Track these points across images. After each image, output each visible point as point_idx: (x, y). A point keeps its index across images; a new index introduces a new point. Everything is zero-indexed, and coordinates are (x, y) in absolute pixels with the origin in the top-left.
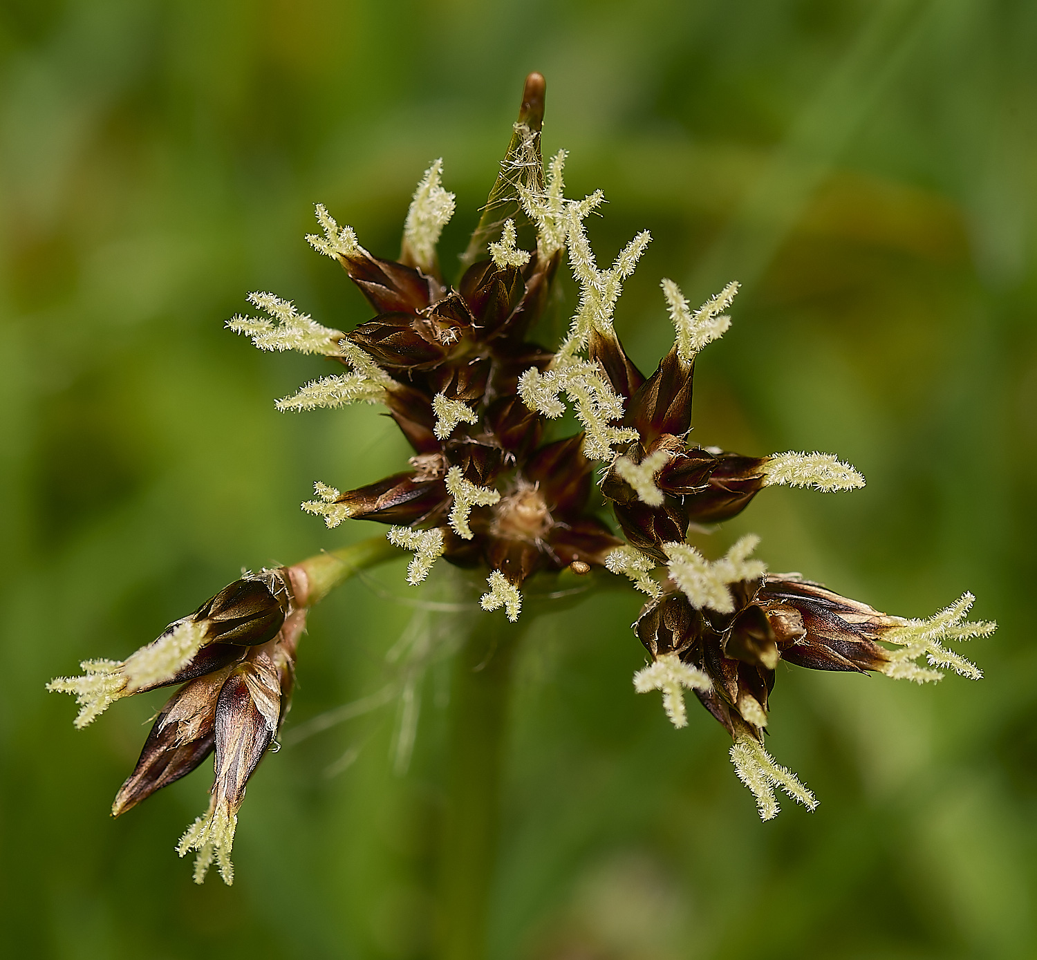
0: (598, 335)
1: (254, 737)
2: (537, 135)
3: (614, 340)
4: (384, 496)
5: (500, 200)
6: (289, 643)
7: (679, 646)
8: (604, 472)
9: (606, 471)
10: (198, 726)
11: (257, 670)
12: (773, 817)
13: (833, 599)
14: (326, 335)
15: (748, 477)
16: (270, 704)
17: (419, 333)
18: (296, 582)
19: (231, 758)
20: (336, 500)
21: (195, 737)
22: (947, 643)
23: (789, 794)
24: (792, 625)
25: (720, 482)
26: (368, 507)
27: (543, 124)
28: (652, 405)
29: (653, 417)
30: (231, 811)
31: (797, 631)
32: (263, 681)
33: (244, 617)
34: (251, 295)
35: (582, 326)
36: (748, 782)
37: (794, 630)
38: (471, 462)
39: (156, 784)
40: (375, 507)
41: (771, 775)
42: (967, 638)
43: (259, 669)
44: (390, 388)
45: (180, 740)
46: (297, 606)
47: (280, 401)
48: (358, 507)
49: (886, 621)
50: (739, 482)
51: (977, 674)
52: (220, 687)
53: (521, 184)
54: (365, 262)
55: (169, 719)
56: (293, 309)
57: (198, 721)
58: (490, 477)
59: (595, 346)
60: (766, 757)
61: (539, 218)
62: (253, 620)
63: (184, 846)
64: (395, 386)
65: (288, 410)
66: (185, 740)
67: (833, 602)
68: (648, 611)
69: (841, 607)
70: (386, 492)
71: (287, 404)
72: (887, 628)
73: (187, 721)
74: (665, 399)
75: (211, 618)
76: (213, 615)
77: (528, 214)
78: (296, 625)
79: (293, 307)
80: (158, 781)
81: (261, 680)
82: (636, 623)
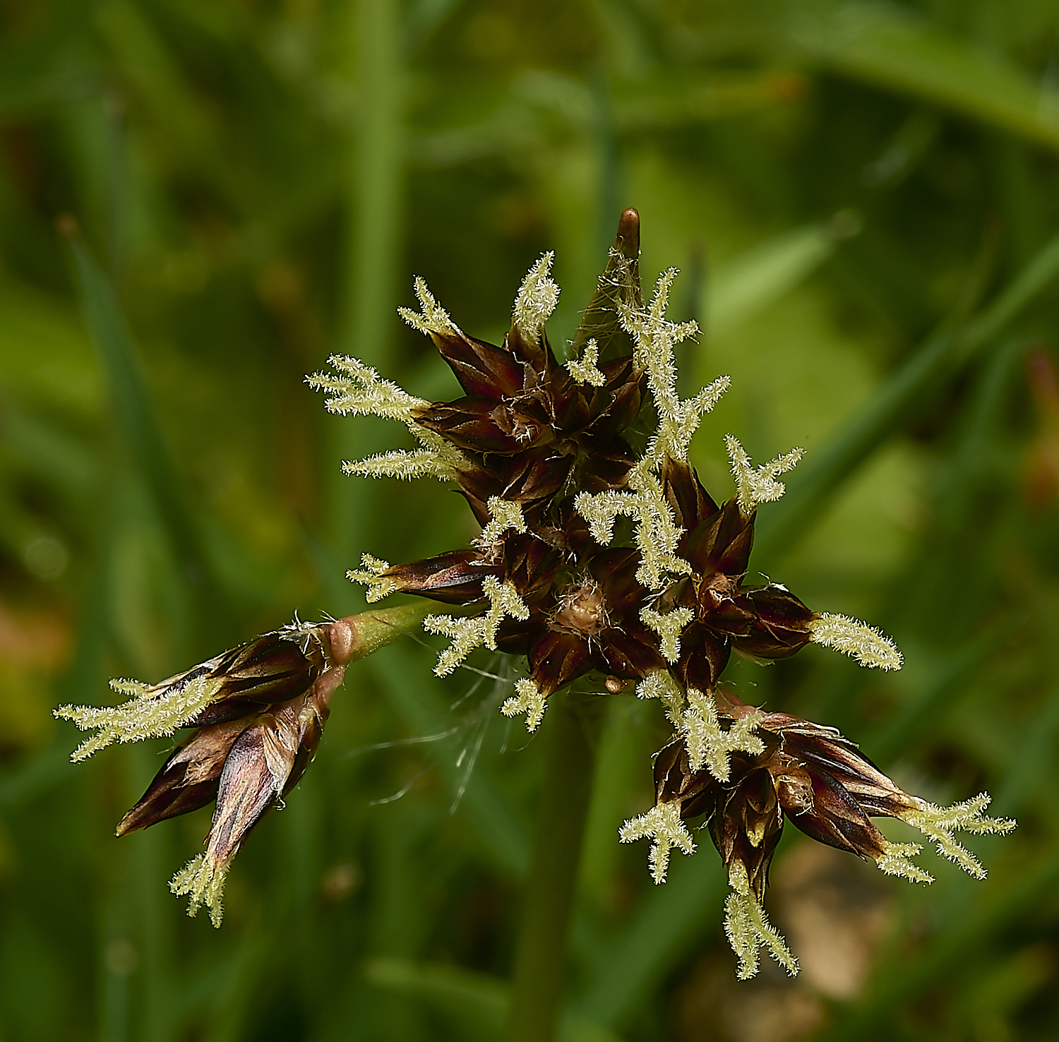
0: (671, 461)
1: (258, 794)
2: (633, 263)
3: (688, 468)
4: (435, 575)
5: (599, 308)
6: (322, 698)
7: (686, 792)
8: (652, 599)
9: (654, 598)
10: (208, 770)
11: (277, 724)
12: (751, 977)
13: (857, 767)
14: (409, 403)
15: (797, 629)
16: (282, 763)
17: (498, 423)
18: (337, 640)
19: (229, 813)
20: (383, 573)
21: (204, 779)
22: (960, 834)
23: (772, 955)
24: (797, 797)
25: (770, 626)
26: (415, 584)
27: (640, 252)
28: (712, 542)
29: (711, 553)
30: (218, 865)
31: (800, 804)
32: (280, 738)
33: (266, 677)
34: (331, 358)
35: (658, 448)
36: (731, 939)
37: (797, 802)
38: (525, 561)
39: (163, 814)
40: (424, 585)
41: (760, 933)
42: (982, 832)
43: (280, 723)
44: (463, 469)
45: (188, 780)
46: (335, 663)
47: (347, 464)
48: (405, 583)
49: (905, 800)
50: (788, 631)
51: (981, 874)
52: (238, 734)
53: (620, 299)
54: (457, 341)
55: (179, 759)
56: (375, 376)
57: (209, 764)
58: (540, 579)
59: (668, 471)
60: (760, 912)
61: (634, 334)
62: (275, 679)
63: (177, 882)
64: (468, 466)
65: (353, 474)
66: (193, 780)
67: (856, 771)
68: (673, 743)
69: (863, 777)
70: (438, 571)
71: (353, 468)
72: (905, 807)
73: (198, 763)
74: (724, 539)
75: (228, 675)
76: (231, 672)
77: (624, 328)
78: (332, 681)
79: (376, 373)
80: (165, 812)
81: (278, 736)
82: (658, 753)
